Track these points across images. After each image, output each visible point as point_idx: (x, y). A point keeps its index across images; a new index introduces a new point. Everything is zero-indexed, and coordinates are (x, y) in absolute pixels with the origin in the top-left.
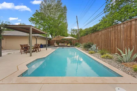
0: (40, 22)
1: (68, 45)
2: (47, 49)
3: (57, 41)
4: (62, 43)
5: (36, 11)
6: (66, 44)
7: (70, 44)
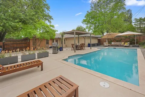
0: (91, 21)
1: (125, 45)
2: (92, 48)
3: (110, 39)
4: (117, 41)
5: (87, 12)
6: (123, 43)
7: (129, 43)
